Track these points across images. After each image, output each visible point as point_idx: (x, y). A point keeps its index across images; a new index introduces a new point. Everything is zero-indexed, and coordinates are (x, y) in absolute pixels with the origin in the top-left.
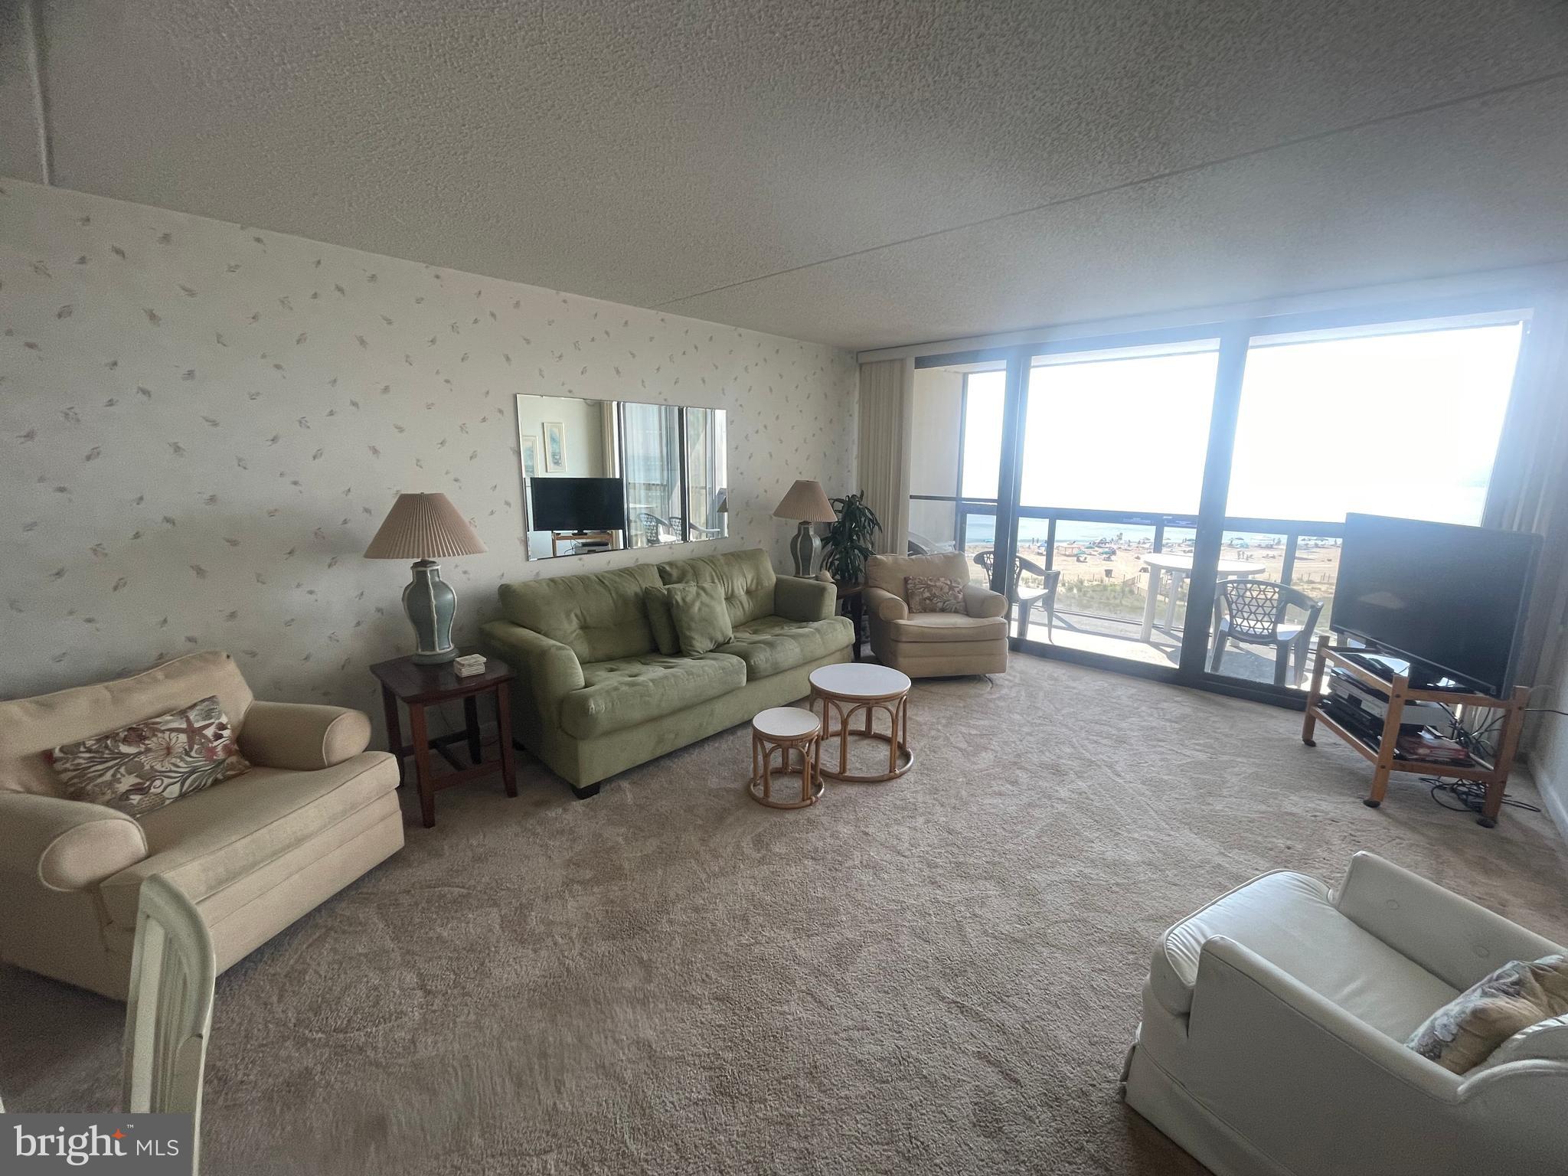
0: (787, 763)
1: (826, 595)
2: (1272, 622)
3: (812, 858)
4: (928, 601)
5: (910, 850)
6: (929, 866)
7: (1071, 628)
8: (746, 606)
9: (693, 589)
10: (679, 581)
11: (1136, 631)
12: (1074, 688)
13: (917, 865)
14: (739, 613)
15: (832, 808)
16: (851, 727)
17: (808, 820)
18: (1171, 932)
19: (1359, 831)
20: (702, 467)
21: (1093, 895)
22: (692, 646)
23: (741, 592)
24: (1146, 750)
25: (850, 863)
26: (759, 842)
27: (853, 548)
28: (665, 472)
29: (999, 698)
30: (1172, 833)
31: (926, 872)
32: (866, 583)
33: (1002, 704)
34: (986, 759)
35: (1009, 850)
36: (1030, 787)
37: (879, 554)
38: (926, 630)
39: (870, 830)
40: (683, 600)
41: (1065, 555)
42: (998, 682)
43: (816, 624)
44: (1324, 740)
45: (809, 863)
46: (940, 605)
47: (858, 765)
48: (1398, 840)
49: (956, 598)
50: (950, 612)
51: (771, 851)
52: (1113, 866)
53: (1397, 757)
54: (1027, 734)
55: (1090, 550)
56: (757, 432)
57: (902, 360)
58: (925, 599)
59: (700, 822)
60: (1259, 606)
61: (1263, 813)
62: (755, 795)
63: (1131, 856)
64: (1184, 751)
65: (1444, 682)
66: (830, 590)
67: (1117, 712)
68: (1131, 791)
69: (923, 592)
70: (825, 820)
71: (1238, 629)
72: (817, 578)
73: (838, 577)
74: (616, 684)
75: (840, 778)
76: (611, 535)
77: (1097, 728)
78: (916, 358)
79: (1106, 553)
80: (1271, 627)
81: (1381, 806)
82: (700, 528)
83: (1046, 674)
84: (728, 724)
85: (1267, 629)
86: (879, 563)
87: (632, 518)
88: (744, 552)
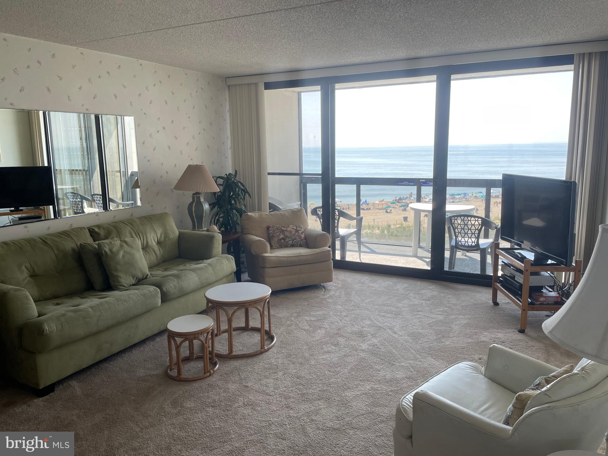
0: (193, 353)
1: (215, 241)
2: (476, 238)
3: (212, 406)
4: (283, 241)
5: (274, 391)
6: (285, 398)
7: (373, 252)
8: (158, 253)
9: (117, 242)
10: (106, 238)
11: (409, 251)
12: (372, 287)
13: (278, 399)
14: (153, 258)
15: (225, 375)
16: (234, 325)
17: (209, 385)
18: (405, 397)
19: (514, 345)
20: (116, 156)
21: (378, 399)
22: (119, 282)
23: (153, 242)
24: (411, 317)
25: (237, 405)
26: (175, 403)
27: (232, 209)
28: (86, 161)
29: (328, 298)
30: (422, 360)
31: (284, 402)
32: (242, 232)
33: (330, 301)
34: (321, 333)
35: (332, 382)
36: (346, 346)
37: (250, 212)
38: (282, 258)
39: (249, 384)
40: (111, 250)
41: (378, 209)
42: (328, 288)
43: (209, 261)
44: (503, 301)
45: (210, 410)
46: (290, 242)
47: (241, 348)
48: (532, 347)
49: (300, 237)
50: (297, 246)
51: (184, 407)
52: (389, 382)
53: (531, 304)
54: (345, 316)
55: (394, 205)
56: (158, 132)
57: (256, 84)
58: (281, 240)
59: (133, 398)
60: (469, 229)
61: (469, 343)
62: (172, 376)
63: (400, 375)
64: (433, 316)
65: (550, 262)
66: (217, 238)
67: (396, 298)
68: (401, 341)
69: (279, 235)
70: (219, 383)
71: (460, 243)
72: (208, 230)
73: (223, 229)
74: (63, 312)
75: (230, 357)
76: (44, 210)
77: (385, 308)
78: (265, 83)
79: (403, 206)
80: (476, 241)
81: (526, 332)
82: (117, 201)
83: (357, 281)
84: (149, 334)
85: (474, 242)
86: (250, 218)
87: (60, 196)
88: (154, 216)
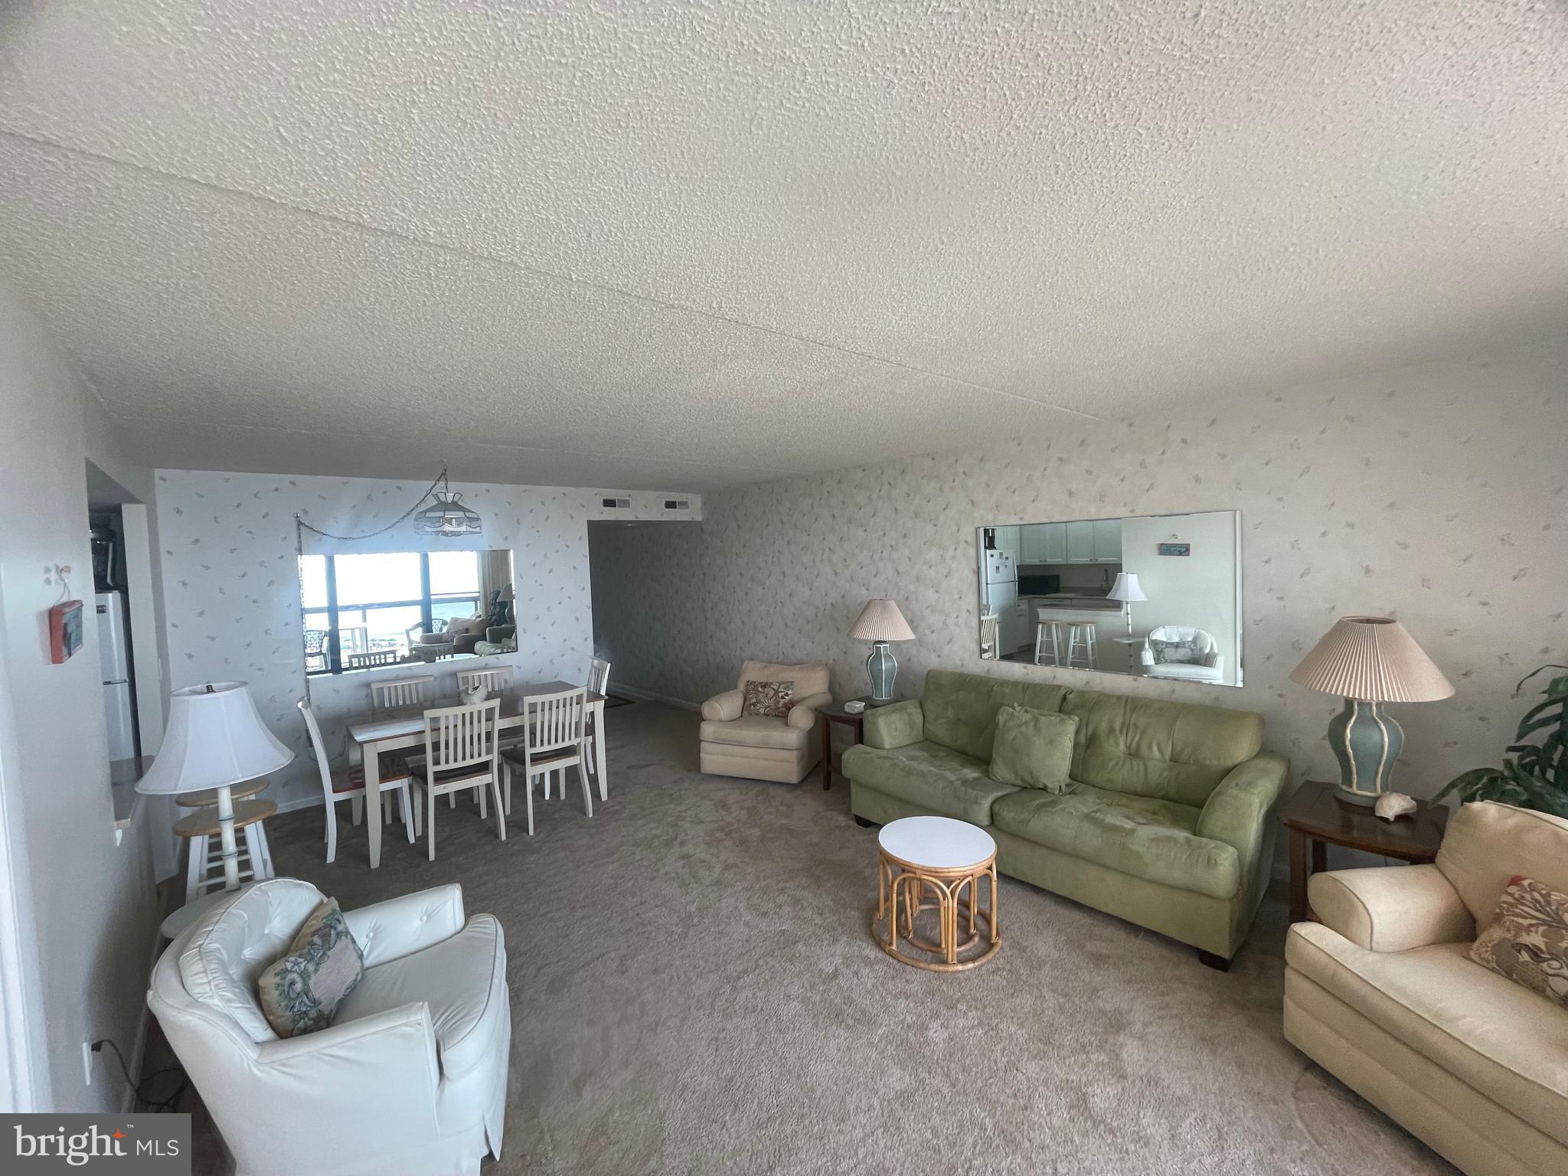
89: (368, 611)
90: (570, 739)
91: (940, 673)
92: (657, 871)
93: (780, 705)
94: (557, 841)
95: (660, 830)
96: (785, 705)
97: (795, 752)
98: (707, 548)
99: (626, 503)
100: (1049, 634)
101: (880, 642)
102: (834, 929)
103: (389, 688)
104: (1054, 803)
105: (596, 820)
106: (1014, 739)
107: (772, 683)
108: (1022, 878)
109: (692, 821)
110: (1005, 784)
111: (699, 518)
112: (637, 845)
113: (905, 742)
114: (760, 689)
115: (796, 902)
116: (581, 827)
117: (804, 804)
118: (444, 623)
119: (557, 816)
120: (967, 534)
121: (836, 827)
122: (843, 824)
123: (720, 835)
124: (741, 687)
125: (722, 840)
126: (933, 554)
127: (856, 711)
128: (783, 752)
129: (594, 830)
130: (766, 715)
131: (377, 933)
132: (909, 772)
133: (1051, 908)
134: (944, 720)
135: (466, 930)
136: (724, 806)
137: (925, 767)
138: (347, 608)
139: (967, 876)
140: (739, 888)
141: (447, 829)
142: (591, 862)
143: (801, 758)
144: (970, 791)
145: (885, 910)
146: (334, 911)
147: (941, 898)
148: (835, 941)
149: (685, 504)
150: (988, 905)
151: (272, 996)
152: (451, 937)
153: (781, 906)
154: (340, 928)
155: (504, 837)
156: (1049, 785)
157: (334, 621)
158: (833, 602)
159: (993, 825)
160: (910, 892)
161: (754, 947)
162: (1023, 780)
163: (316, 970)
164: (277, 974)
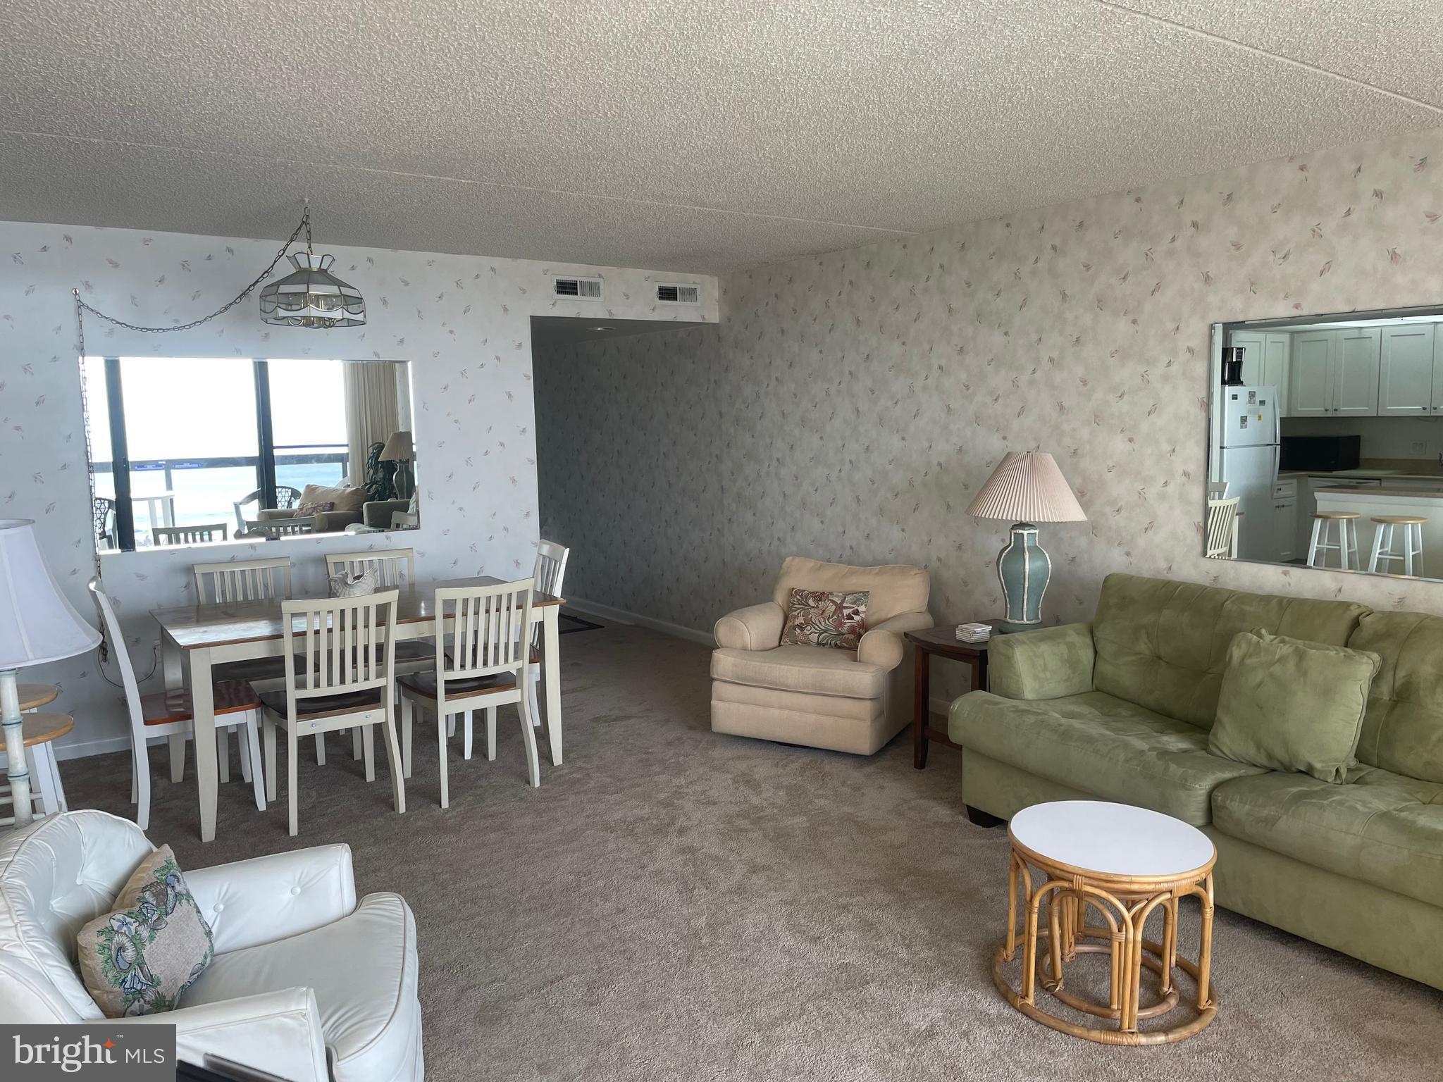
89: (173, 472)
90: (506, 660)
91: (1130, 578)
92: (643, 867)
93: (845, 629)
94: (485, 817)
95: (647, 810)
96: (852, 630)
97: (868, 703)
98: (727, 369)
99: (593, 289)
100: (1334, 536)
101: (1022, 525)
102: (930, 969)
103: (222, 574)
104: (1326, 793)
105: (546, 791)
106: (1259, 685)
107: (831, 593)
108: (1259, 917)
109: (697, 801)
110: (1237, 761)
111: (714, 317)
112: (608, 828)
113: (1060, 690)
114: (811, 602)
115: (867, 926)
116: (521, 799)
117: (881, 787)
118: (295, 494)
119: (483, 783)
120: (1193, 334)
121: (935, 823)
122: (948, 820)
123: (744, 823)
124: (780, 597)
125: (746, 831)
126: (1126, 374)
127: (975, 638)
128: (849, 703)
129: (543, 806)
130: (819, 644)
131: (229, 907)
132: (1066, 735)
133: (1307, 967)
134: (1133, 658)
135: (358, 912)
136: (749, 782)
137: (1095, 729)
138: (141, 466)
139: (1162, 893)
140: (772, 901)
141: (314, 793)
142: (538, 850)
143: (877, 716)
144: (1173, 767)
145: (1016, 947)
146: (168, 866)
147: (1115, 928)
148: (931, 986)
149: (691, 293)
150: (1195, 955)
151: (96, 961)
152: (337, 920)
153: (842, 930)
154: (179, 888)
155: (402, 808)
156: (1318, 766)
157: (122, 485)
158: (942, 460)
159: (1212, 822)
160: (1061, 925)
161: (799, 985)
162: (1270, 756)
163: (152, 938)
164: (101, 933)
